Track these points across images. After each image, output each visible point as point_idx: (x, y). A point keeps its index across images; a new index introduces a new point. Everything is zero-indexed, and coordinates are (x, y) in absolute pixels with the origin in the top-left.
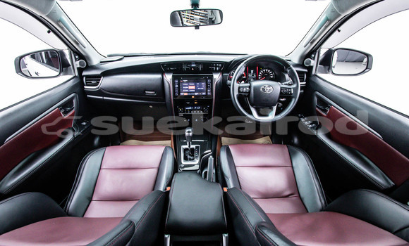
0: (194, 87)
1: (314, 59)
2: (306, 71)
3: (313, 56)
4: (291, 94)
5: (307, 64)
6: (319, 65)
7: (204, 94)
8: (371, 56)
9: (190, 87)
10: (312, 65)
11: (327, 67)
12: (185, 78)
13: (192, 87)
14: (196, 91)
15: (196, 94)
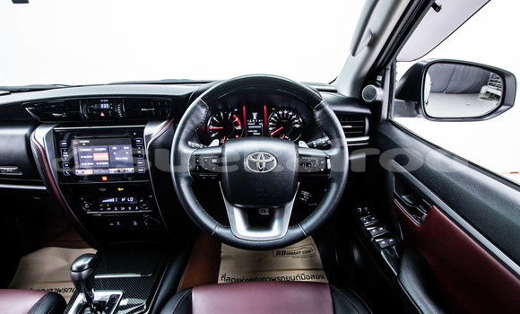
0: (105, 156)
1: (382, 87)
2: (368, 111)
3: (380, 78)
4: (327, 171)
5: (369, 96)
6: (395, 100)
7: (130, 170)
8: (510, 74)
9: (97, 157)
10: (378, 98)
11: (413, 103)
12: (81, 134)
13: (101, 156)
14: (112, 164)
15: (112, 171)
